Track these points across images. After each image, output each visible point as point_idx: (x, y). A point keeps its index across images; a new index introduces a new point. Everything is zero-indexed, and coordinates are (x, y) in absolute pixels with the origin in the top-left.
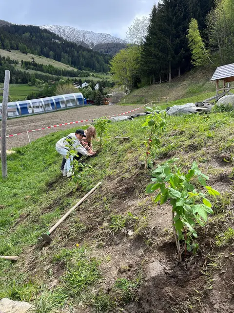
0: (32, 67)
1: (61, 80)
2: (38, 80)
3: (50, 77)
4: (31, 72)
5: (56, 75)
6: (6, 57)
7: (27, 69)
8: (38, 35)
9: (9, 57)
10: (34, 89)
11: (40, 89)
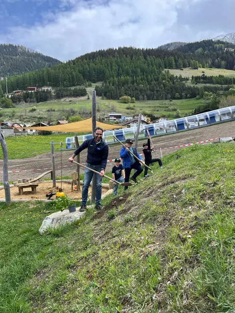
0: (202, 80)
1: (231, 89)
2: (206, 92)
3: (219, 87)
4: (200, 86)
5: (226, 84)
6: (178, 76)
7: (196, 84)
8: (211, 47)
9: (181, 76)
10: (202, 102)
11: (208, 102)
